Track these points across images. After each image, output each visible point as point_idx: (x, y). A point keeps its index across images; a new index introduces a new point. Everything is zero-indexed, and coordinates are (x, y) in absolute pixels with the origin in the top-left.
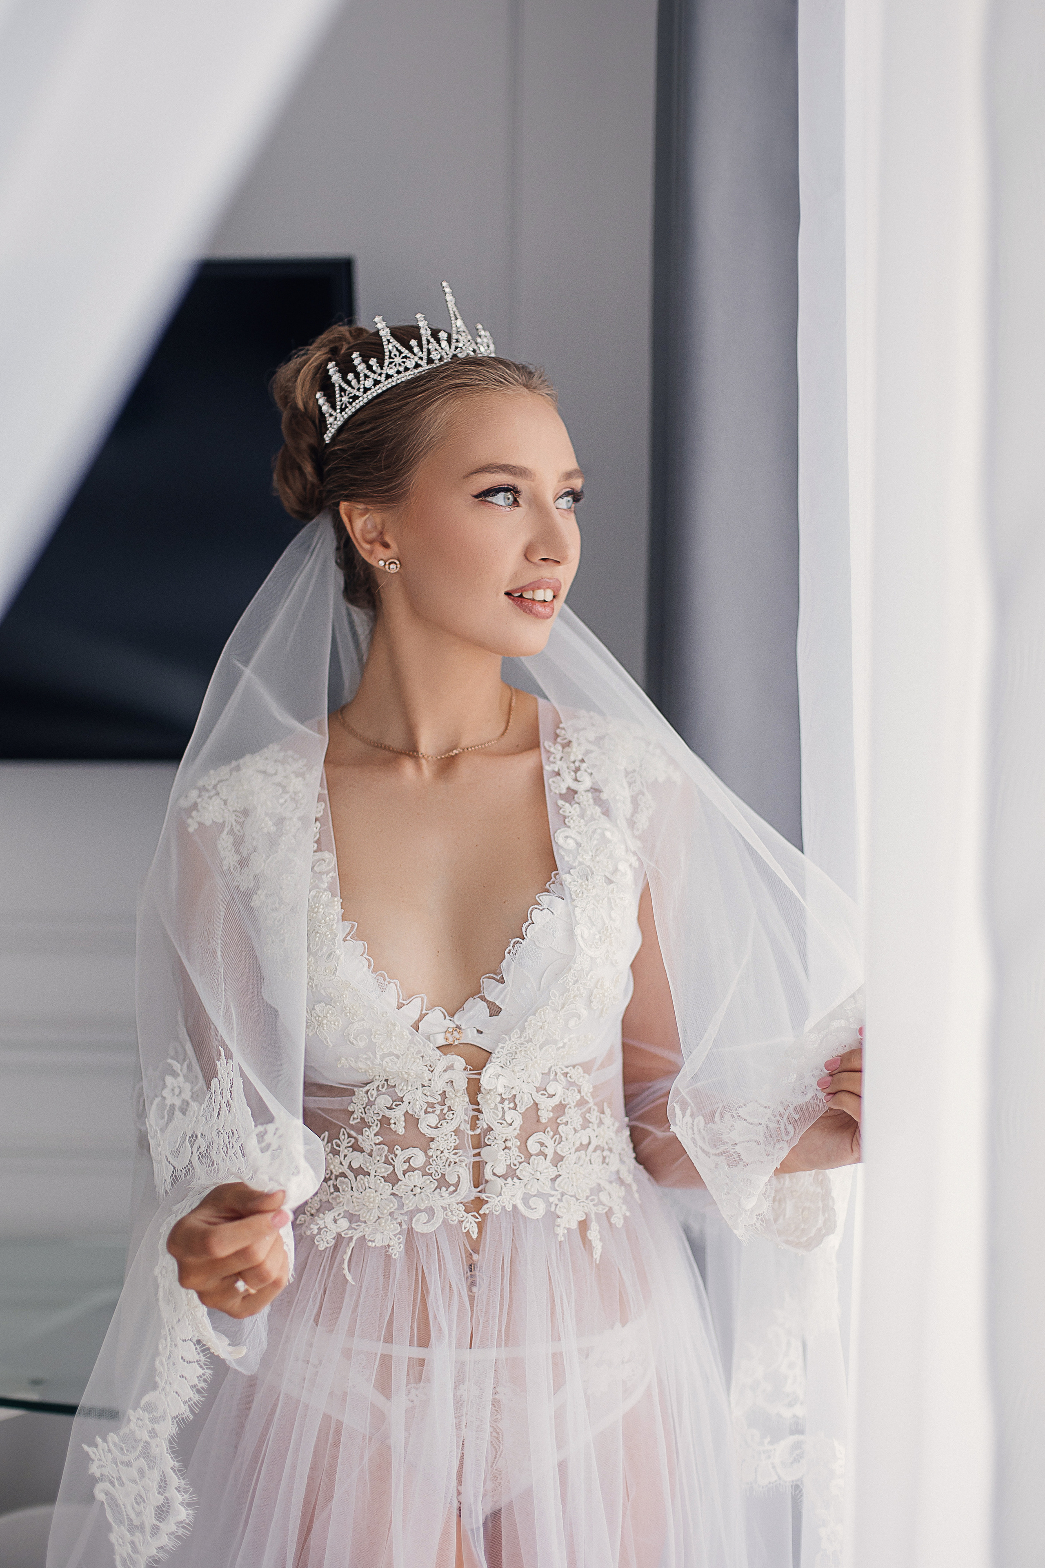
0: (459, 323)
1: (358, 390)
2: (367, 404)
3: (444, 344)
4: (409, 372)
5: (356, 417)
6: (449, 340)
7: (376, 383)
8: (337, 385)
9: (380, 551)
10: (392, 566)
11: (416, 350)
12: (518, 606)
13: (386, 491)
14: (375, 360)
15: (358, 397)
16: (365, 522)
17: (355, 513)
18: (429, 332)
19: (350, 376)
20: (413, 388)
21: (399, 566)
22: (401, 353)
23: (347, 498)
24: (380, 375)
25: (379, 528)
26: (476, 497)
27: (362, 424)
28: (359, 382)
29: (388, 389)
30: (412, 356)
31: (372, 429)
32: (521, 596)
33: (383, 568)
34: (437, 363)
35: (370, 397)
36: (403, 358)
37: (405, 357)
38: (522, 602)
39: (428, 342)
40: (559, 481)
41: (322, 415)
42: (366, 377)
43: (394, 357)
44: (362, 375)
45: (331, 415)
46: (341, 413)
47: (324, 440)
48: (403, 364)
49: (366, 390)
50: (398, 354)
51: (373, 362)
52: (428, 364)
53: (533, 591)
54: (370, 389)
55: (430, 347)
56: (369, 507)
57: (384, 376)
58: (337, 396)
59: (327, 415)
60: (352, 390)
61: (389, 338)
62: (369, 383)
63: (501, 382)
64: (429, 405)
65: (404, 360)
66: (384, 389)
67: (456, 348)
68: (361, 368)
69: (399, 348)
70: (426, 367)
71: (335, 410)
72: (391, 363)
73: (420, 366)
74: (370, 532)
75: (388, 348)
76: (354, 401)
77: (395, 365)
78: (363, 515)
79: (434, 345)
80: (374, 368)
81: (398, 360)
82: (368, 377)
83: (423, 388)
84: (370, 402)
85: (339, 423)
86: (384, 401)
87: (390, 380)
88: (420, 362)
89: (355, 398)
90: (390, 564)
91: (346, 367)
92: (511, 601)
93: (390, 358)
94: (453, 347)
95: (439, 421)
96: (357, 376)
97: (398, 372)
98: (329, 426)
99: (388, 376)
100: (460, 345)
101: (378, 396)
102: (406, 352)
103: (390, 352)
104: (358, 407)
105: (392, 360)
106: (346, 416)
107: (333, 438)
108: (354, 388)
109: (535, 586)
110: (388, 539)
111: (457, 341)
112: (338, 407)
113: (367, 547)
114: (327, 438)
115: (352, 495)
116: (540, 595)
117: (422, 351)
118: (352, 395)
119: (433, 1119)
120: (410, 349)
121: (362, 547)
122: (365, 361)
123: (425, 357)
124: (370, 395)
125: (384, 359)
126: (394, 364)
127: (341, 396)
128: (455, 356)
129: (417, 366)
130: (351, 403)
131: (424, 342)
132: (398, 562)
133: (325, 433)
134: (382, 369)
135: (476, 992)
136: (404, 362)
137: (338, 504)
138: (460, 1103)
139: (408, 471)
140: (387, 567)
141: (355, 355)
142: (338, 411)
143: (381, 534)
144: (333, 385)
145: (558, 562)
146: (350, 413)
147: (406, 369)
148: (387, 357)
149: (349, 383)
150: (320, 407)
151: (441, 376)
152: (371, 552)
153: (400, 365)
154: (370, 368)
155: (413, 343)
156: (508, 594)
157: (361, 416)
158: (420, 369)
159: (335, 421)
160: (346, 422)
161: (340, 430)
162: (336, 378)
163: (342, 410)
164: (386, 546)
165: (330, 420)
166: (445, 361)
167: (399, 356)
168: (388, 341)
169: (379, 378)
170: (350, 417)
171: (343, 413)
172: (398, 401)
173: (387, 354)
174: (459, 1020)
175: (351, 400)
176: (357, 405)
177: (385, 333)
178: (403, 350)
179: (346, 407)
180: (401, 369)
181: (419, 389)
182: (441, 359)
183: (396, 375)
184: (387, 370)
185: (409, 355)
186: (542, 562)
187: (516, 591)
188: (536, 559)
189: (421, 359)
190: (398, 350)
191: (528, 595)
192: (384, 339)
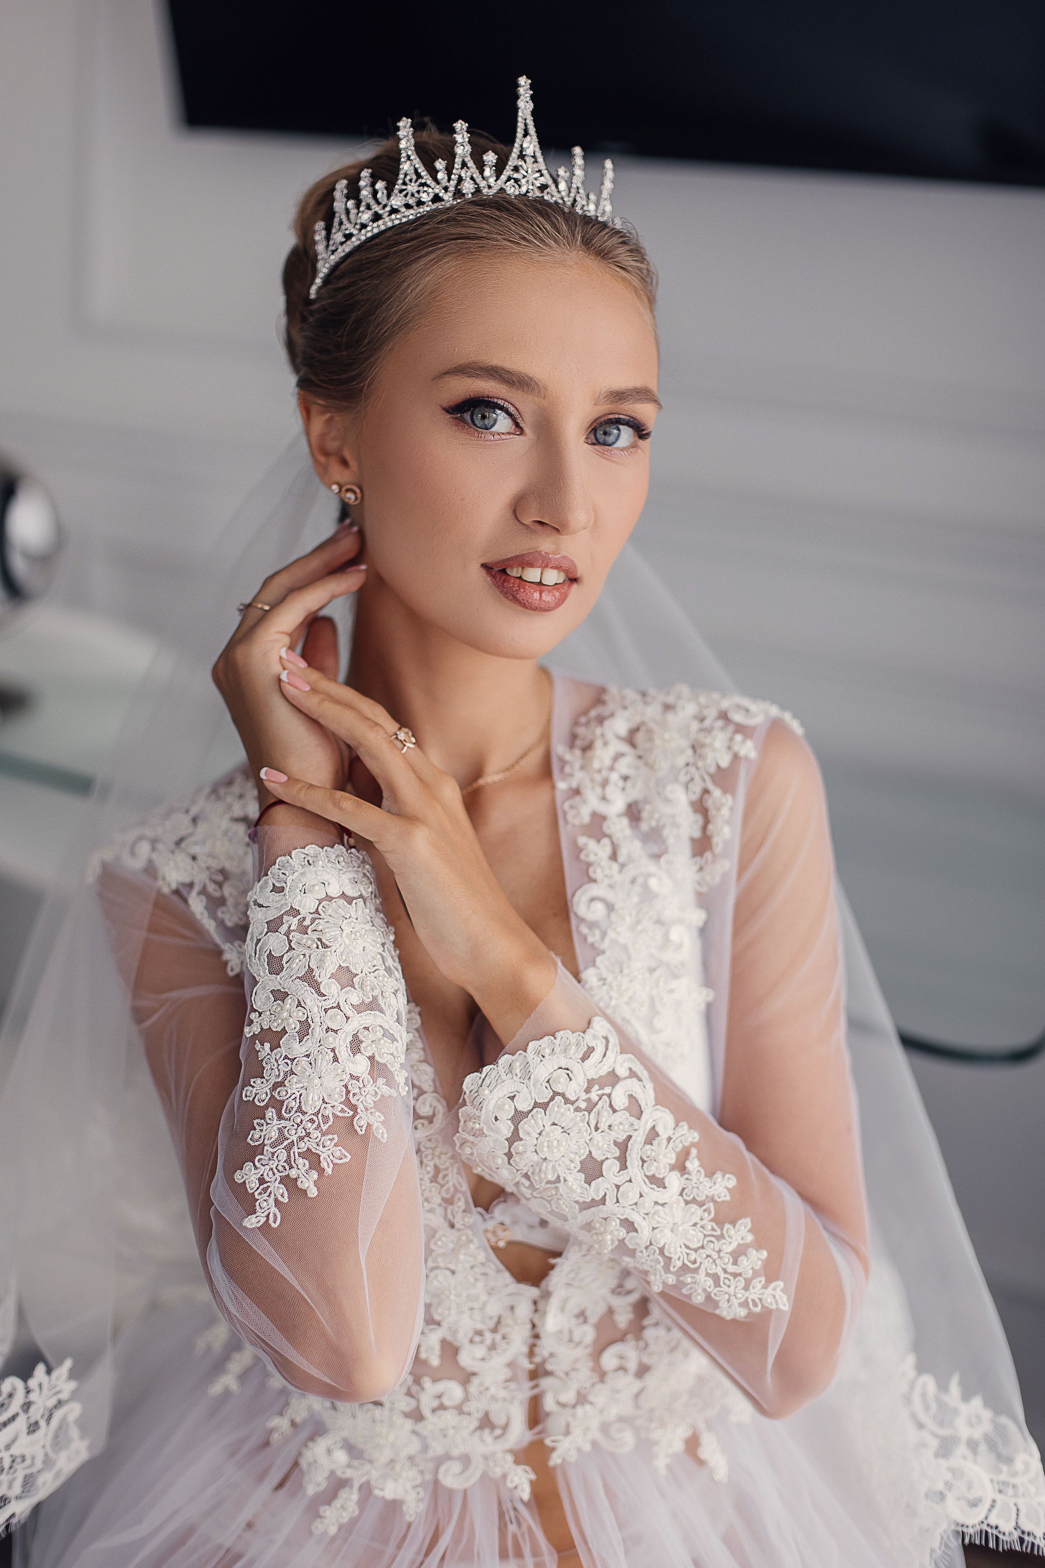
1: (355, 225)
2: (358, 248)
3: (489, 171)
4: (423, 208)
7: (377, 217)
8: (337, 215)
9: (337, 471)
10: (349, 495)
11: (442, 174)
12: (498, 587)
13: (345, 382)
14: (384, 183)
15: (352, 236)
17: (316, 408)
19: (351, 204)
21: (359, 495)
22: (419, 176)
24: (385, 206)
25: (342, 436)
26: (449, 410)
28: (359, 213)
30: (433, 184)
32: (504, 571)
33: (338, 496)
35: (364, 238)
36: (421, 185)
37: (424, 185)
38: (505, 581)
39: (464, 165)
40: (603, 402)
41: (316, 256)
42: (368, 207)
43: (408, 182)
44: (363, 204)
45: (323, 257)
46: (331, 256)
47: (310, 293)
48: (416, 195)
49: (363, 226)
50: (414, 177)
51: (380, 185)
52: (452, 199)
53: (523, 568)
54: (367, 226)
55: (466, 172)
56: (327, 403)
57: (388, 208)
58: (334, 230)
59: (320, 257)
60: (350, 224)
61: (410, 153)
62: (366, 217)
65: (421, 188)
66: (384, 228)
67: (509, 179)
68: (365, 193)
69: (420, 171)
70: (449, 202)
71: (328, 251)
72: (401, 191)
73: (442, 200)
74: (328, 442)
75: (404, 166)
76: (346, 241)
77: (413, 195)
78: (323, 412)
79: (472, 171)
80: (379, 195)
81: (412, 188)
82: (370, 208)
84: (362, 245)
85: (326, 271)
87: (395, 216)
89: (348, 236)
90: (348, 490)
92: (489, 579)
93: (404, 183)
94: (507, 177)
96: (358, 205)
97: (408, 206)
98: (317, 274)
99: (394, 211)
100: (515, 175)
101: (374, 237)
102: (426, 178)
103: (406, 175)
104: (348, 250)
105: (404, 187)
106: (334, 263)
107: (318, 293)
108: (352, 221)
109: (525, 561)
110: (347, 454)
111: (515, 169)
112: (331, 248)
113: (324, 460)
114: (314, 290)
116: (532, 575)
117: (449, 180)
118: (347, 231)
120: (433, 172)
121: (316, 459)
122: (373, 184)
123: (452, 189)
124: (365, 235)
125: (395, 184)
126: (405, 193)
127: (337, 231)
128: (502, 191)
129: (437, 199)
130: (342, 243)
131: (459, 164)
132: (358, 491)
133: (313, 284)
136: (418, 192)
140: (343, 494)
141: (366, 172)
143: (342, 446)
144: (335, 213)
145: (558, 530)
146: (339, 258)
148: (400, 182)
149: (349, 212)
150: (316, 244)
152: (328, 469)
154: (375, 193)
155: (440, 164)
156: (485, 566)
158: (441, 205)
159: (323, 267)
160: (333, 271)
161: (324, 282)
162: (339, 203)
163: (334, 251)
164: (346, 463)
165: (321, 264)
167: (416, 181)
168: (408, 156)
169: (380, 212)
170: (338, 265)
171: (334, 256)
173: (401, 176)
175: (343, 239)
176: (349, 247)
177: (407, 145)
178: (424, 173)
179: (339, 248)
180: (411, 201)
182: (475, 194)
183: (403, 209)
184: (397, 201)
185: (430, 181)
186: (537, 527)
187: (497, 563)
188: (528, 521)
189: (446, 189)
190: (416, 170)
191: (514, 572)
192: (404, 154)
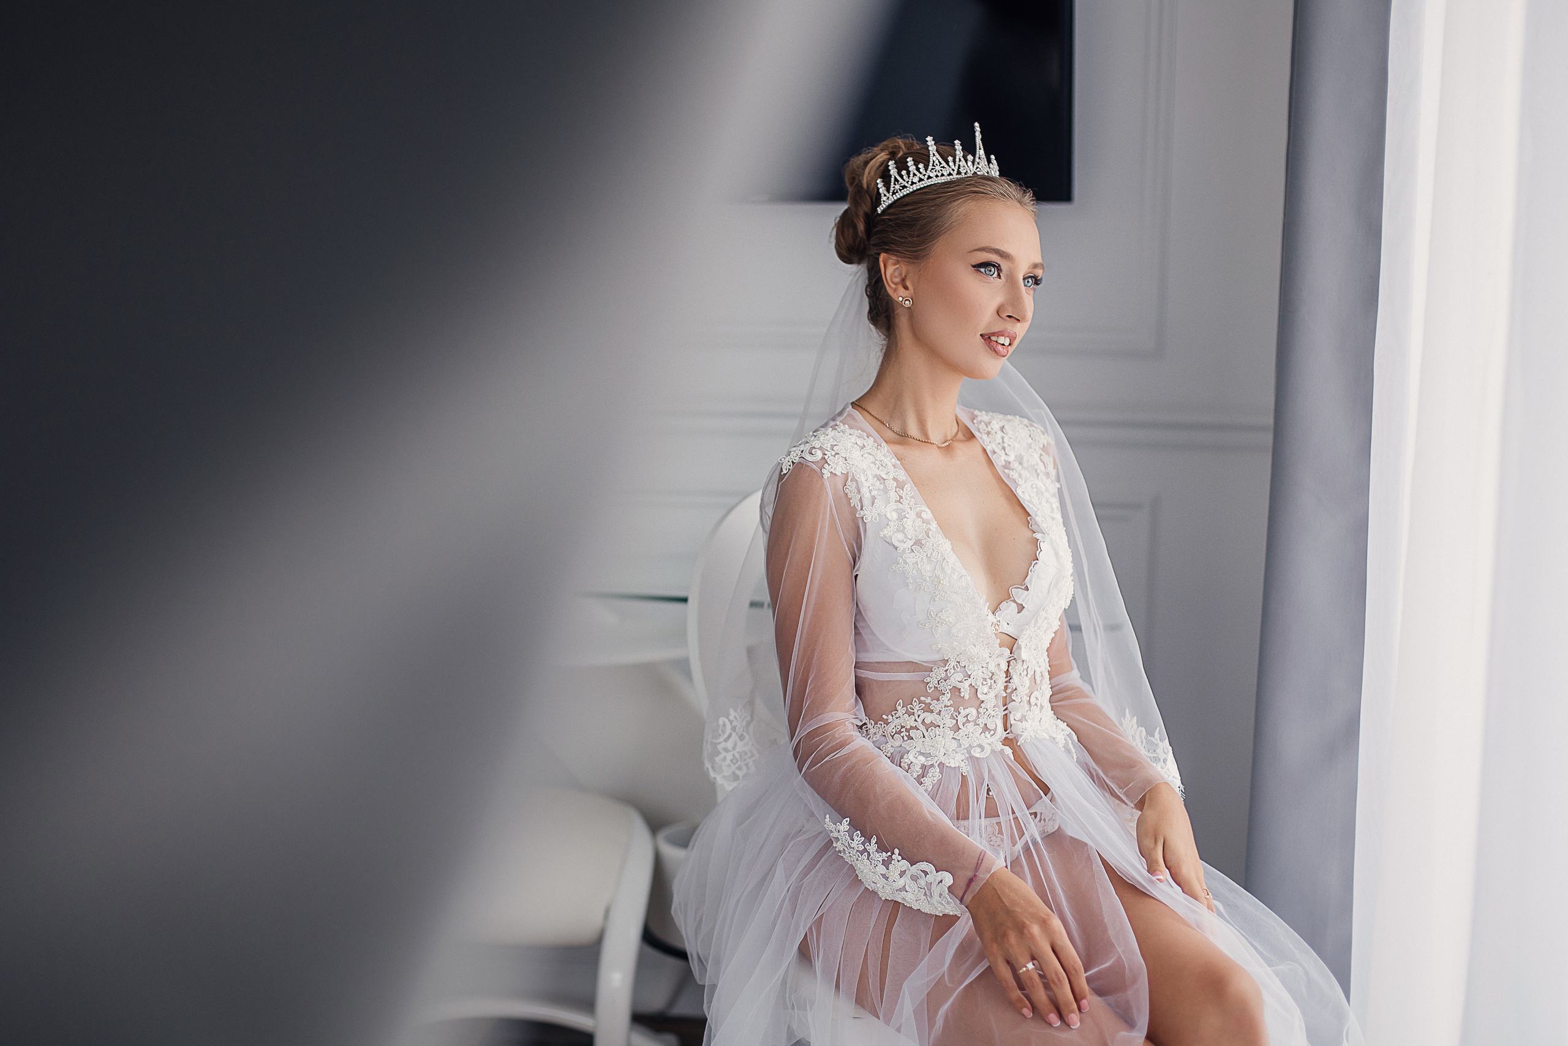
0: (982, 152)
1: (908, 182)
2: (912, 192)
3: (970, 163)
4: (944, 178)
5: (903, 200)
6: (973, 162)
7: (921, 180)
8: (893, 177)
9: (901, 291)
10: (906, 302)
11: (951, 164)
12: (985, 345)
13: (915, 251)
14: (923, 165)
15: (906, 187)
16: (895, 270)
17: (890, 262)
18: (962, 154)
19: (904, 172)
20: (946, 188)
21: (911, 303)
22: (940, 164)
23: (886, 251)
24: (924, 175)
25: (903, 276)
26: (974, 266)
27: (906, 205)
28: (909, 177)
29: (928, 186)
30: (948, 168)
31: (913, 210)
32: (989, 338)
33: (900, 302)
34: (963, 175)
35: (915, 189)
36: (942, 167)
37: (943, 167)
38: (990, 342)
39: (960, 160)
40: (1029, 268)
41: (879, 194)
42: (915, 175)
43: (935, 165)
44: (911, 173)
45: (885, 195)
46: (892, 195)
47: (877, 210)
48: (941, 172)
49: (913, 183)
50: (938, 164)
51: (921, 166)
52: (957, 174)
53: (998, 337)
54: (915, 183)
55: (961, 164)
56: (899, 259)
57: (926, 176)
58: (892, 184)
59: (883, 195)
60: (903, 182)
61: (934, 152)
62: (916, 180)
63: (1004, 195)
64: (955, 201)
65: (942, 169)
66: (925, 185)
67: (977, 168)
68: (912, 168)
70: (955, 176)
71: (889, 193)
72: (933, 169)
73: (952, 175)
74: (896, 277)
75: (932, 158)
76: (903, 189)
77: (936, 171)
78: (895, 264)
79: (963, 163)
80: (921, 170)
81: (938, 168)
82: (916, 175)
83: (952, 189)
84: (914, 191)
85: (890, 202)
86: (925, 192)
87: (930, 180)
88: (952, 172)
89: (904, 187)
90: (906, 300)
91: (902, 166)
92: (983, 340)
93: (933, 165)
94: (975, 167)
95: (959, 212)
96: (908, 173)
97: (937, 176)
98: (882, 202)
99: (930, 178)
100: (980, 167)
101: (921, 189)
102: (944, 164)
103: (934, 162)
104: (905, 193)
105: (933, 167)
106: (895, 198)
107: (884, 211)
108: (905, 181)
109: (1000, 333)
110: (908, 284)
111: (978, 164)
112: (891, 191)
113: (893, 286)
114: (879, 210)
115: (891, 250)
116: (1001, 340)
117: (955, 166)
118: (903, 185)
119: (986, 689)
120: (947, 162)
121: (889, 286)
122: (916, 164)
123: (956, 170)
124: (915, 187)
125: (928, 166)
127: (895, 184)
128: (975, 173)
129: (950, 174)
130: (900, 190)
131: (957, 160)
132: (911, 301)
133: (878, 206)
134: (926, 172)
135: (1008, 597)
136: (941, 170)
137: (879, 254)
138: (1001, 678)
139: (933, 241)
140: (903, 302)
141: (909, 159)
142: (891, 194)
143: (903, 280)
144: (891, 176)
145: (1018, 320)
146: (899, 197)
147: (943, 175)
148: (931, 164)
149: (902, 177)
150: (878, 189)
151: (967, 183)
152: (895, 290)
153: (939, 171)
154: (918, 169)
155: (950, 159)
156: (981, 335)
157: (907, 199)
158: (951, 177)
159: (887, 200)
160: (895, 202)
161: (890, 206)
162: (893, 172)
163: (894, 193)
164: (906, 288)
165: (884, 198)
166: (969, 175)
168: (934, 154)
169: (923, 178)
170: (898, 199)
171: (894, 196)
172: (934, 195)
173: (931, 163)
174: (999, 617)
175: (901, 188)
176: (905, 192)
177: (932, 149)
178: (943, 162)
179: (897, 192)
180: (939, 174)
181: (949, 189)
182: (965, 174)
183: (934, 177)
184: (929, 173)
185: (946, 166)
186: (1008, 318)
187: (986, 335)
188: (1004, 316)
189: (953, 170)
190: (939, 162)
191: (993, 338)
192: (931, 153)
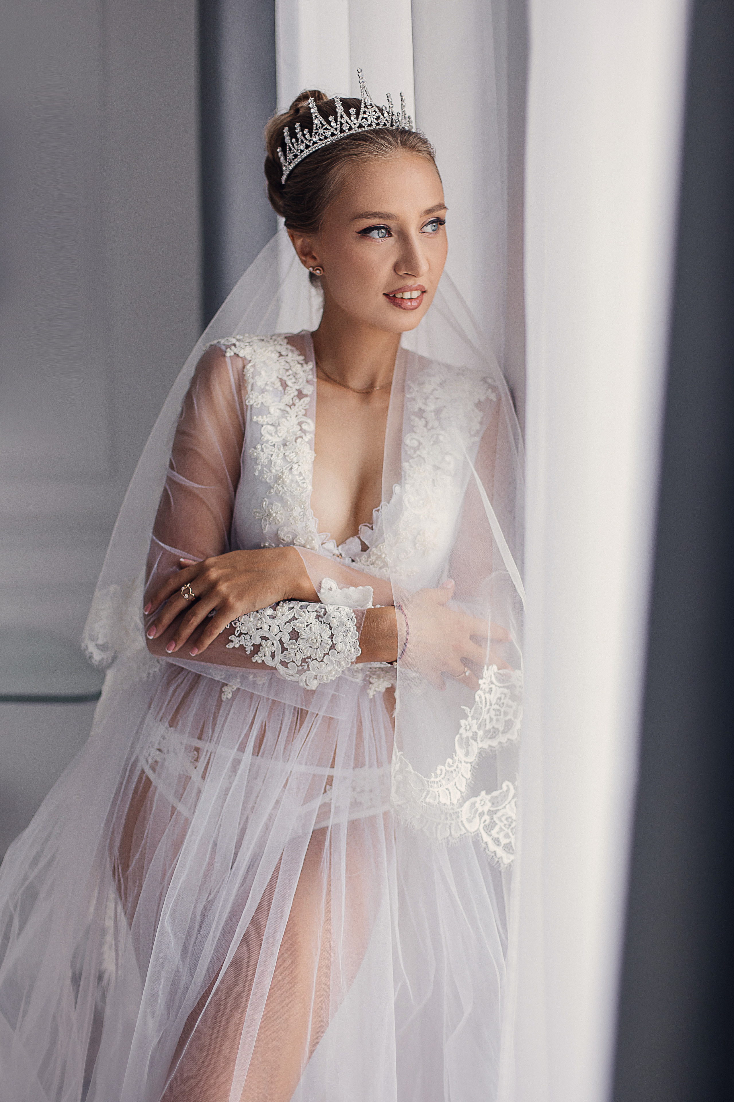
1: (298, 150)
3: (353, 117)
4: (328, 140)
5: (296, 170)
6: (357, 115)
7: (307, 147)
8: (288, 144)
9: (311, 261)
10: (318, 271)
11: (333, 123)
12: (392, 302)
14: (308, 130)
15: (298, 155)
16: (302, 241)
17: (295, 236)
18: (343, 110)
19: (294, 140)
21: (322, 271)
22: (323, 125)
24: (310, 141)
26: (359, 233)
28: (298, 145)
29: (314, 152)
30: (330, 128)
32: (394, 296)
33: (313, 272)
34: (348, 133)
36: (324, 129)
37: (326, 129)
38: (394, 300)
39: (342, 117)
41: (281, 164)
42: (302, 142)
44: (300, 140)
45: (285, 165)
46: (289, 165)
47: (281, 182)
48: (323, 134)
49: (302, 151)
50: (321, 126)
51: (306, 131)
52: (341, 133)
53: (402, 293)
54: (304, 150)
55: (343, 121)
56: (302, 234)
57: (312, 142)
58: (288, 153)
59: (283, 164)
61: (316, 114)
62: (302, 147)
65: (325, 131)
66: (312, 151)
67: (363, 118)
68: (299, 135)
69: (323, 122)
70: (339, 136)
71: (286, 162)
72: (316, 133)
73: (335, 135)
74: (305, 249)
75: (315, 122)
76: (295, 158)
78: (300, 238)
79: (345, 119)
80: (306, 136)
81: (321, 131)
83: (328, 156)
84: (303, 160)
85: (288, 172)
87: (315, 145)
88: (335, 132)
89: (296, 156)
92: (387, 300)
93: (317, 129)
94: (360, 119)
96: (297, 141)
97: (321, 140)
98: (284, 172)
99: (314, 143)
101: (308, 156)
102: (327, 126)
103: (317, 125)
104: (298, 162)
105: (317, 131)
106: (290, 169)
107: (286, 181)
108: (296, 149)
109: (402, 290)
110: (315, 255)
112: (288, 160)
113: (303, 258)
114: (283, 180)
116: (407, 295)
118: (294, 153)
120: (329, 123)
121: (300, 257)
122: (302, 131)
123: (338, 129)
124: (304, 155)
125: (313, 130)
126: (318, 134)
128: (360, 125)
129: (333, 135)
130: (293, 159)
131: (339, 117)
132: (321, 269)
133: (282, 177)
134: (311, 137)
135: (357, 533)
136: (324, 133)
139: (320, 213)
140: (315, 271)
141: (297, 125)
143: (311, 250)
144: (286, 144)
145: (415, 276)
146: (292, 167)
147: (326, 138)
148: (315, 128)
149: (293, 145)
150: (280, 158)
152: (305, 262)
154: (304, 135)
155: (331, 118)
156: (385, 294)
157: (299, 169)
158: (335, 137)
159: (286, 169)
160: (290, 174)
161: (288, 177)
162: (287, 139)
163: (289, 163)
164: (314, 258)
165: (284, 169)
166: (351, 132)
167: (322, 128)
168: (316, 116)
169: (308, 144)
170: (293, 170)
173: (315, 126)
175: (293, 157)
176: (298, 160)
177: (314, 111)
178: (325, 123)
179: (292, 161)
180: (322, 137)
182: (350, 129)
183: (319, 141)
184: (315, 138)
186: (406, 276)
187: (391, 292)
188: (401, 274)
189: (336, 129)
190: (321, 123)
191: (399, 296)
192: (314, 116)
